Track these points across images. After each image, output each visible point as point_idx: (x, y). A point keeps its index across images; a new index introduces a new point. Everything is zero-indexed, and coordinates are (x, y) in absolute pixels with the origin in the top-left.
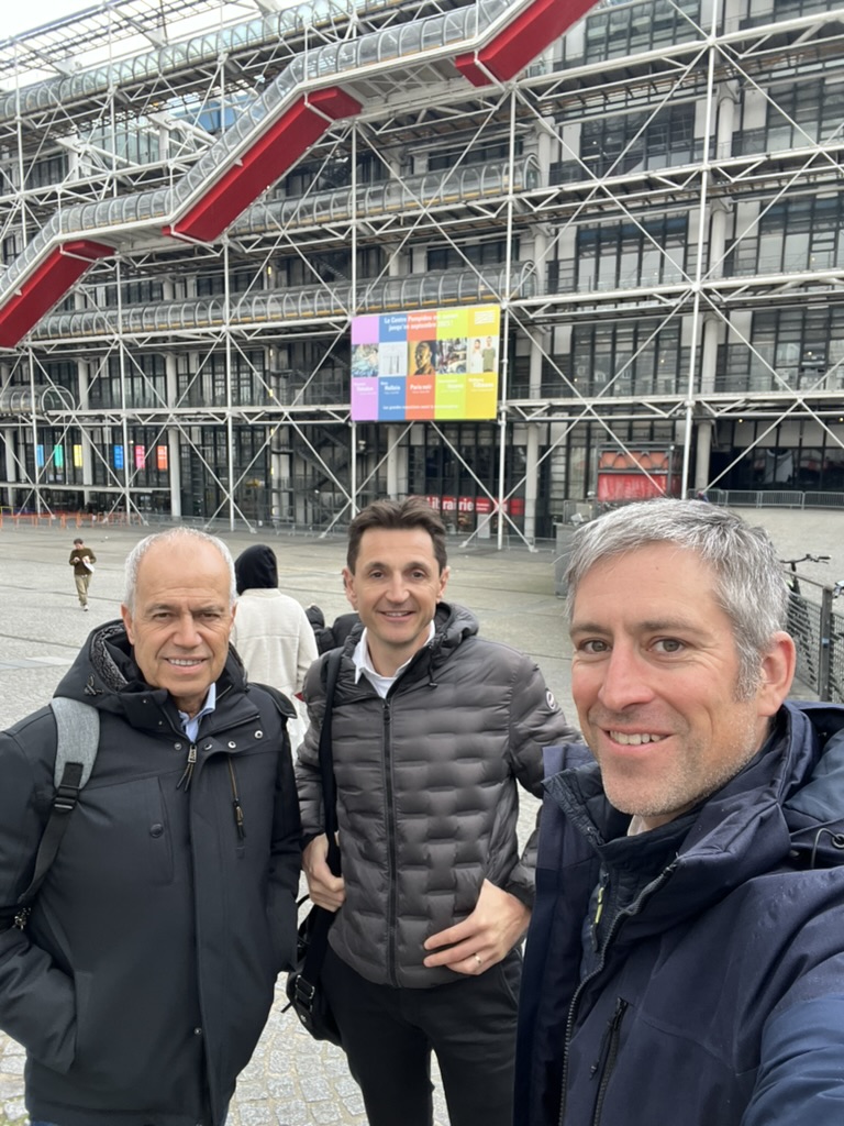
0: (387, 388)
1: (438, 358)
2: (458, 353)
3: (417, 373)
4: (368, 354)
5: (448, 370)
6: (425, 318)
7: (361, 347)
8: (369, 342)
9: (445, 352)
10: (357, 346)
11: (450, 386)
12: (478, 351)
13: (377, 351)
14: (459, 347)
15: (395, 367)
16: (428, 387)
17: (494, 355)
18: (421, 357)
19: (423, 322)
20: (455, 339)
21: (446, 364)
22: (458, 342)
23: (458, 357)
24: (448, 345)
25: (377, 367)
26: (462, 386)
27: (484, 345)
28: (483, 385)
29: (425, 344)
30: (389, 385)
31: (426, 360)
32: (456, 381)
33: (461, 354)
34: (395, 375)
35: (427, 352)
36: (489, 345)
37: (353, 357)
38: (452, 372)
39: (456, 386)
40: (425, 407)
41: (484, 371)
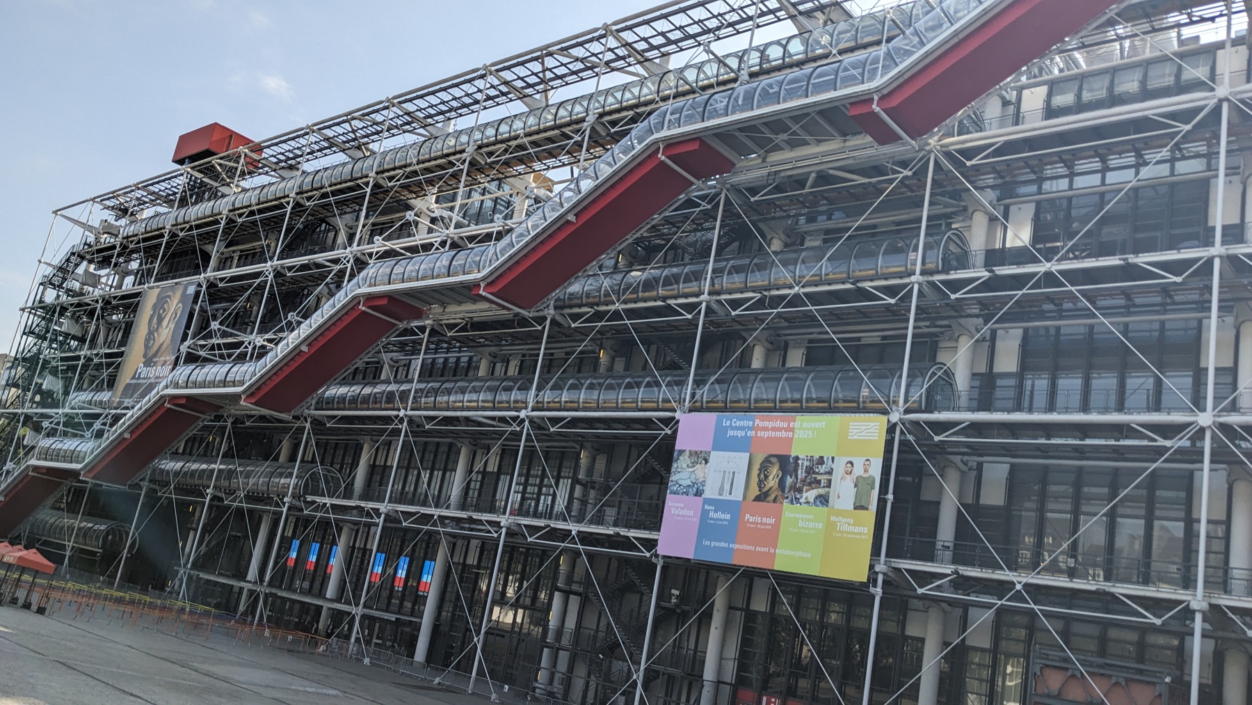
0: (711, 514)
1: (789, 480)
2: (819, 477)
3: (757, 499)
4: (694, 464)
5: (802, 500)
6: (779, 424)
7: (687, 453)
8: (698, 449)
10: (681, 452)
11: (801, 524)
12: (848, 477)
13: (707, 462)
15: (727, 487)
16: (772, 521)
17: (873, 488)
18: (766, 477)
19: (774, 429)
20: (817, 456)
21: (800, 491)
22: (821, 461)
23: (819, 482)
24: (807, 463)
25: (704, 482)
26: (820, 526)
27: (858, 471)
28: (851, 529)
29: (774, 460)
30: (716, 511)
31: (772, 482)
32: (812, 517)
33: (823, 478)
34: (726, 497)
35: (775, 471)
36: (866, 471)
37: (675, 465)
38: (808, 503)
39: (811, 525)
40: (763, 549)
41: (855, 508)
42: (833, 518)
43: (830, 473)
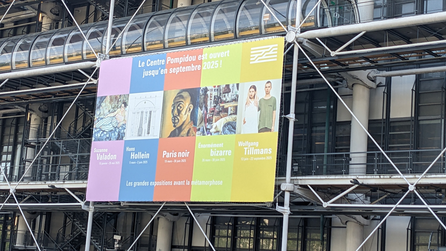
0: (132, 155)
1: (200, 113)
2: (226, 106)
3: (173, 134)
4: (115, 108)
5: (212, 130)
6: (188, 59)
7: (108, 99)
8: (118, 94)
9: (210, 104)
10: (103, 98)
11: (212, 153)
12: (252, 101)
13: (126, 104)
14: (229, 97)
15: (145, 127)
16: (186, 154)
17: (274, 109)
18: (179, 112)
19: (185, 64)
20: (223, 86)
21: (209, 121)
22: (227, 89)
23: (226, 110)
24: (215, 93)
25: (124, 127)
26: (230, 152)
27: (261, 94)
28: (257, 151)
29: (185, 94)
30: (136, 152)
31: (185, 116)
32: (221, 145)
33: (230, 106)
34: (145, 137)
35: (187, 105)
36: (268, 93)
37: (97, 112)
38: (218, 132)
39: (221, 153)
40: (180, 183)
41: (259, 131)
42: (240, 144)
43: (236, 100)
